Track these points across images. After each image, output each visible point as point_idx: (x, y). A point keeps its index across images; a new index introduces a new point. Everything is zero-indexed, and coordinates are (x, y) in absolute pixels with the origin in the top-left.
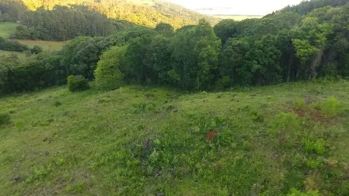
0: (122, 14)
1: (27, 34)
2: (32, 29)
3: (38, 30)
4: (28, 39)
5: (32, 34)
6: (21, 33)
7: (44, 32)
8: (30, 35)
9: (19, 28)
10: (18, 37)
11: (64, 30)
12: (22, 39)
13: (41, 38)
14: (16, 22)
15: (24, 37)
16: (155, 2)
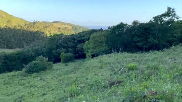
16: (72, 27)
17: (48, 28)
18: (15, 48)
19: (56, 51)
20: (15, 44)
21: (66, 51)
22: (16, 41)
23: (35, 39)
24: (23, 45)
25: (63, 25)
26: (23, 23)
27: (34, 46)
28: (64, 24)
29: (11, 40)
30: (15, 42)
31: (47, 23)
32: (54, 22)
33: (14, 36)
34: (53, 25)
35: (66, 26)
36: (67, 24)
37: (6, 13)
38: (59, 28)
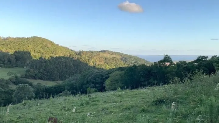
0: (97, 64)
1: (32, 75)
2: (36, 72)
3: (40, 72)
4: (33, 78)
5: (36, 75)
6: (29, 74)
7: (44, 74)
8: (34, 76)
9: (28, 71)
10: (26, 77)
11: (57, 73)
12: (29, 78)
13: (41, 79)
14: (24, 67)
15: (30, 77)
16: (122, 57)
17: (93, 59)
18: (57, 80)
19: (86, 86)
20: (57, 76)
21: (94, 86)
22: (59, 73)
23: (78, 70)
24: (65, 77)
25: (111, 54)
26: (68, 53)
27: (73, 79)
28: (113, 53)
29: (54, 72)
30: (57, 74)
31: (93, 52)
32: (101, 51)
33: (57, 68)
34: (99, 55)
35: (114, 56)
36: (117, 53)
37: (52, 43)
38: (106, 59)
